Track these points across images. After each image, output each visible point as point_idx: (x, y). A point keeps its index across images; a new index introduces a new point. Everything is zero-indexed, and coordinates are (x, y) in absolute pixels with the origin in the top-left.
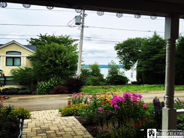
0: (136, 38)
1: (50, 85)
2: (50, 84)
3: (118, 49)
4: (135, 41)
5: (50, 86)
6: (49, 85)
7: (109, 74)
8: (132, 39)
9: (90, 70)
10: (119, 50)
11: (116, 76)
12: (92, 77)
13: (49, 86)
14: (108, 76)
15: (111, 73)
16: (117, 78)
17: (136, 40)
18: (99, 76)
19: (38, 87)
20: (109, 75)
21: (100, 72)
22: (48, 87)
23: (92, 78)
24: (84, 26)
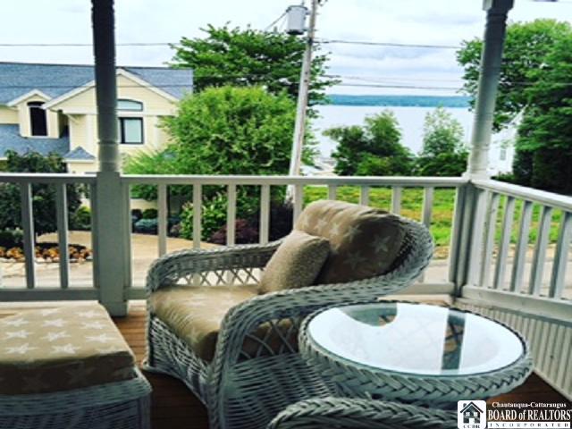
0: (537, 21)
1: (216, 215)
2: (216, 212)
3: (470, 61)
4: (533, 32)
5: (214, 218)
6: (212, 215)
7: (426, 149)
8: (523, 24)
9: (368, 134)
10: (472, 65)
11: (444, 159)
12: (370, 159)
13: (211, 218)
14: (423, 156)
15: (431, 146)
16: (447, 165)
17: (534, 29)
18: (392, 157)
19: (185, 218)
20: (425, 153)
21: (400, 142)
22: (210, 221)
23: (370, 162)
24: (315, 40)
